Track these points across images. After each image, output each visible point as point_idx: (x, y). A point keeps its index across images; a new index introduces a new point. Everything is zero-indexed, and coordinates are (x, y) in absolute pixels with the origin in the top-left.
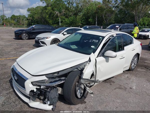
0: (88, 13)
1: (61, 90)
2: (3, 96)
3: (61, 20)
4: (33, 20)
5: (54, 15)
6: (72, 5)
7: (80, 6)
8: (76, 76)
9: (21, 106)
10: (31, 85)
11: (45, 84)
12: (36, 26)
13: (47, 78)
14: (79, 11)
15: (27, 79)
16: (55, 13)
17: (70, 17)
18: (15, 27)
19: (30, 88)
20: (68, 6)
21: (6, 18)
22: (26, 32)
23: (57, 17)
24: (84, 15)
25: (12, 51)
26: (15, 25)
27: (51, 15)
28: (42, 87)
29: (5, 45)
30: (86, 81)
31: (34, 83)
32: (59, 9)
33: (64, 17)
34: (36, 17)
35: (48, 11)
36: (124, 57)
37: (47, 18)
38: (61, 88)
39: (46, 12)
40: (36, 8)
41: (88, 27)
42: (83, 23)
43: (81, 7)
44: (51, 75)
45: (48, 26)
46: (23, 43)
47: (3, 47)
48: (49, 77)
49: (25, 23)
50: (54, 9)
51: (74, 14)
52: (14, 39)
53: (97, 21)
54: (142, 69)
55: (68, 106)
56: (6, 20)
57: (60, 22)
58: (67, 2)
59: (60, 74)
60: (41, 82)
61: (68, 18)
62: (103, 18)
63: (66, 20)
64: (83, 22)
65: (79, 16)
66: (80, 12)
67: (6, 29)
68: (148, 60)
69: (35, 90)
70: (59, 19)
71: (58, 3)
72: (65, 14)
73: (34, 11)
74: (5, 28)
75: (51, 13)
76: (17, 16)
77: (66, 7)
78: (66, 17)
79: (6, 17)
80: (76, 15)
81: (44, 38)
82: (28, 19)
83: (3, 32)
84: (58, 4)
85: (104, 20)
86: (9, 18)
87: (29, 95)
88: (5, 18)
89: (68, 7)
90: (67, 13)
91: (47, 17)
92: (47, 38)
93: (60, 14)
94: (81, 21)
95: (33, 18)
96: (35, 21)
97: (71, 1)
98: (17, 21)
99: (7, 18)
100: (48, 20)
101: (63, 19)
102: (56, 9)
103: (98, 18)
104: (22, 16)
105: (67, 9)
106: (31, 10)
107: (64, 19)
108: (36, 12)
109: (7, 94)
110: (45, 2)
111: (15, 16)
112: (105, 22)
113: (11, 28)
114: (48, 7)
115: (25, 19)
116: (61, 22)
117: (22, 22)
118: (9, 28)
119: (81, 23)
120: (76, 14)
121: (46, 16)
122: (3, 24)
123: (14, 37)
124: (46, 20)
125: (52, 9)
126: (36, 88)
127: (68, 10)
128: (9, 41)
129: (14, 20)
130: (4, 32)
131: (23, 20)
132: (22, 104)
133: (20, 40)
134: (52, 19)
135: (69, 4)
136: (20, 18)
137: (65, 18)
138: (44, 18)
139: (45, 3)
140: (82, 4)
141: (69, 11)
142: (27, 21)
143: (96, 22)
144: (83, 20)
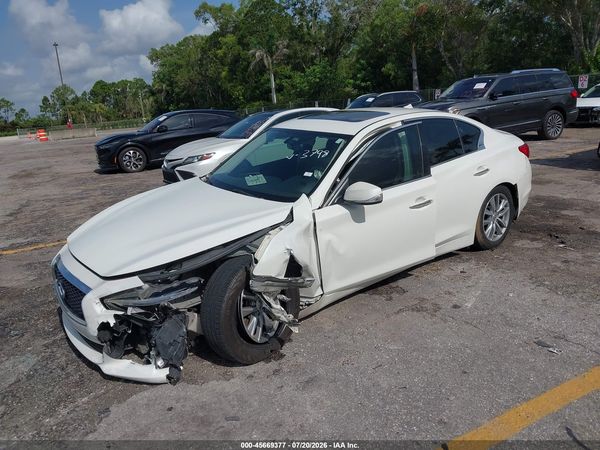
0: (377, 44)
1: (196, 320)
2: (33, 354)
3: (278, 82)
4: (173, 91)
5: (249, 63)
6: (316, 16)
7: (345, 15)
8: (237, 271)
9: (82, 376)
10: (100, 308)
11: (136, 301)
12: (169, 117)
13: (145, 282)
14: (342, 38)
15: (89, 289)
16: (254, 55)
17: (312, 68)
18: (108, 126)
19: (99, 316)
20: (297, 21)
21: (73, 96)
22: (138, 142)
23: (262, 69)
24: (362, 52)
25: (82, 215)
26: (108, 119)
27: (237, 65)
28: (130, 311)
29: (61, 196)
30: (267, 285)
31: (108, 301)
32: (267, 38)
33: (287, 70)
34: (182, 78)
35: (225, 54)
36: (429, 202)
37: (225, 78)
38: (196, 314)
39: (216, 56)
40: (180, 44)
41: (370, 100)
42: (363, 84)
43: (352, 19)
44: (158, 273)
45: (216, 113)
46: (125, 183)
47: (54, 206)
48: (149, 279)
49: (145, 106)
50: (245, 41)
51: (325, 54)
52: (96, 171)
53: (419, 69)
54: (533, 240)
55: (223, 369)
56: (73, 104)
57: (273, 91)
58: (295, 9)
59: (187, 267)
60: (129, 295)
61: (303, 71)
62: (441, 57)
63: (298, 78)
64: (363, 80)
65: (345, 57)
66: (349, 40)
67: (74, 137)
68: (578, 205)
69: (112, 322)
70: (269, 80)
71: (263, 16)
72: (289, 57)
73: (175, 59)
74: (71, 136)
75: (237, 60)
76: (114, 84)
77: (291, 27)
78: (297, 68)
79: (73, 92)
80: (332, 55)
81: (190, 160)
82: (153, 93)
83: (61, 150)
84: (260, 20)
85: (444, 64)
86: (84, 94)
87: (99, 339)
88: (70, 98)
89: (301, 27)
90: (295, 53)
91: (224, 73)
92: (202, 158)
93: (271, 57)
94: (354, 77)
95: (171, 84)
96: (177, 94)
97: (308, 4)
98: (116, 104)
99: (79, 95)
100: (229, 86)
101: (286, 77)
102: (253, 39)
103: (419, 59)
104: (130, 82)
105: (296, 34)
106: (162, 54)
107: (290, 77)
108: (179, 62)
109: (46, 346)
110: (212, 20)
111: (106, 85)
112: (450, 70)
113: (91, 133)
114: (224, 36)
115: (141, 93)
116: (279, 89)
117: (132, 106)
118: (86, 134)
119: (355, 86)
120: (332, 53)
121: (220, 73)
122: (65, 122)
123: (97, 166)
124: (219, 87)
125: (241, 42)
126: (116, 316)
127: (301, 40)
128: (80, 181)
129: (103, 101)
130: (68, 149)
131: (135, 95)
132: (86, 370)
133: (115, 173)
134: (244, 81)
135: (301, 14)
136: (124, 91)
137: (292, 74)
138: (214, 81)
139: (214, 23)
140: (352, 9)
141: (305, 43)
142: (151, 99)
143: (416, 77)
144: (359, 71)
